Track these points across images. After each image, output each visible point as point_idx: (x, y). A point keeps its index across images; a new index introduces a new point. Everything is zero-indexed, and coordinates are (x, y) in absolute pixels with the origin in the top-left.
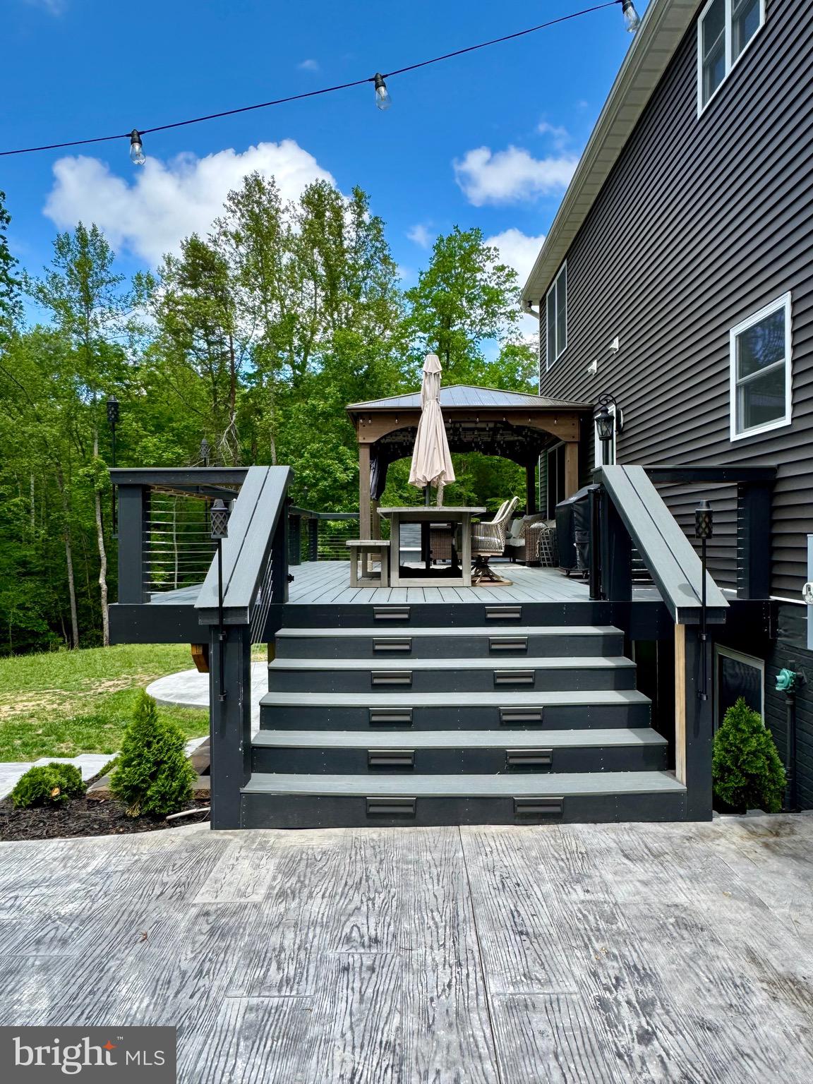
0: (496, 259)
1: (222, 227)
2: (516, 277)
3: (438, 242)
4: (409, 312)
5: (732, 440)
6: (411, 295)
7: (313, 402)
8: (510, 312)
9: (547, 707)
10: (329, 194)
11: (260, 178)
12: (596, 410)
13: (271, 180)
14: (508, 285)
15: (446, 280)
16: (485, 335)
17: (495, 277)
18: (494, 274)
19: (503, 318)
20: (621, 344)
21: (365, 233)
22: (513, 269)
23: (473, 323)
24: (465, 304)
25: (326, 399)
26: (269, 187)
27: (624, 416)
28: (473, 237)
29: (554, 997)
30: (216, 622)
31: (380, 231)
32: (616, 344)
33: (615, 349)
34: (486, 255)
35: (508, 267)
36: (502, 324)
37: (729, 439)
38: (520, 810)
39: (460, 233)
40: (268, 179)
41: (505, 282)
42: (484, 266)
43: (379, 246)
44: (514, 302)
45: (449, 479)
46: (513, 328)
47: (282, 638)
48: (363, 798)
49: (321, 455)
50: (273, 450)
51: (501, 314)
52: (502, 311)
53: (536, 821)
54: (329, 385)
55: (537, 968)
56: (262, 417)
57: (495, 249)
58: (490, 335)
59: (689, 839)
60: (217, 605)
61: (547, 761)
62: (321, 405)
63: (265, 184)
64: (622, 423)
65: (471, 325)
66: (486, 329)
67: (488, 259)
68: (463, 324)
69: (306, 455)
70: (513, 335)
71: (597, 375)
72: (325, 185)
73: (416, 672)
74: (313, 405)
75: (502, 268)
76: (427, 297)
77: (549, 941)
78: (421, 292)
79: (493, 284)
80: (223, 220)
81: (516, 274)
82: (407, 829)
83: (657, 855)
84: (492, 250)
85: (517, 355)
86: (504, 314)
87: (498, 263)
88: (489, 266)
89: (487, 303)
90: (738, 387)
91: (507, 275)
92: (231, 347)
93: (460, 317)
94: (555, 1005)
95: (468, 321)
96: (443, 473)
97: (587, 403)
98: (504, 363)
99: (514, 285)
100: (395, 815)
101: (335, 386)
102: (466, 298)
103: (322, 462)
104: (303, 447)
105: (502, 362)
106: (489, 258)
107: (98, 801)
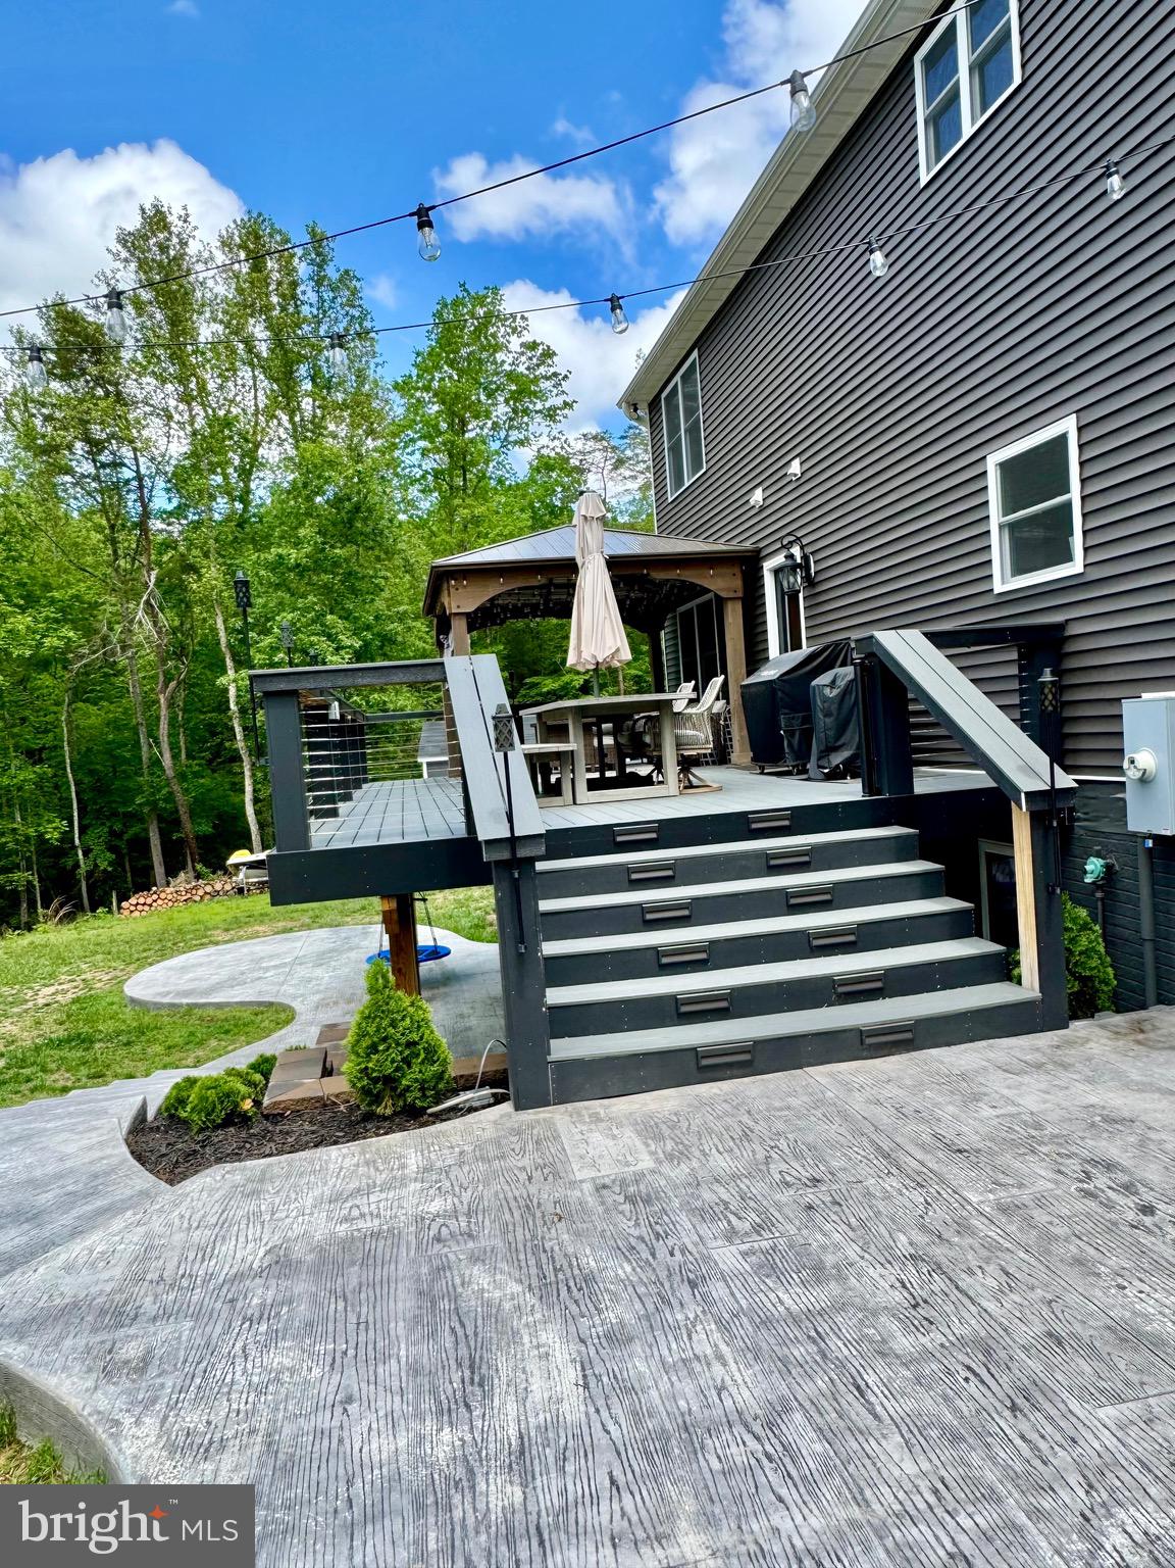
0: (525, 332)
1: (109, 285)
2: (555, 359)
3: (439, 307)
4: (400, 411)
5: (996, 592)
6: (403, 387)
7: (280, 550)
8: (549, 409)
9: (862, 925)
10: (271, 236)
11: (165, 209)
12: (764, 553)
13: (183, 213)
14: (542, 370)
15: (452, 364)
16: (516, 443)
17: (523, 359)
18: (522, 354)
19: (538, 418)
20: (804, 469)
21: (331, 295)
22: (548, 347)
23: (495, 426)
24: (483, 398)
25: (297, 544)
26: (180, 223)
27: (815, 562)
28: (489, 300)
29: (1038, 1196)
30: (505, 855)
31: (354, 292)
32: (795, 468)
33: (795, 475)
34: (510, 326)
35: (542, 343)
36: (538, 425)
37: (992, 590)
38: (869, 1041)
39: (469, 294)
40: (177, 210)
41: (538, 366)
42: (509, 342)
43: (357, 314)
44: (553, 394)
45: (624, 658)
46: (554, 433)
47: (542, 873)
48: (694, 1050)
49: (299, 629)
50: (220, 625)
51: (537, 412)
52: (539, 406)
53: (886, 1052)
54: (301, 524)
55: (1002, 1176)
56: (200, 576)
57: (523, 318)
58: (521, 443)
59: (1058, 1047)
60: (509, 835)
61: (879, 985)
62: (293, 555)
63: (172, 219)
64: (812, 571)
65: (493, 429)
66: (514, 435)
67: (513, 333)
68: (482, 429)
69: (276, 630)
70: (556, 443)
71: (762, 509)
72: (264, 220)
73: (697, 900)
74: (280, 556)
75: (533, 346)
76: (427, 389)
77: (991, 1153)
78: (417, 382)
79: (522, 369)
80: (109, 274)
81: (554, 354)
82: (746, 1080)
83: (1039, 1066)
84: (518, 319)
85: (553, 470)
86: (540, 412)
87: (528, 338)
88: (515, 343)
89: (516, 396)
90: (1001, 527)
91: (542, 355)
92: (138, 472)
93: (476, 417)
94: (1044, 1201)
95: (489, 424)
96: (618, 650)
97: (748, 545)
98: (535, 482)
99: (552, 370)
100: (730, 1065)
101: (311, 526)
102: (485, 389)
103: (300, 639)
104: (268, 620)
105: (533, 480)
106: (514, 330)
107: (282, 1115)
